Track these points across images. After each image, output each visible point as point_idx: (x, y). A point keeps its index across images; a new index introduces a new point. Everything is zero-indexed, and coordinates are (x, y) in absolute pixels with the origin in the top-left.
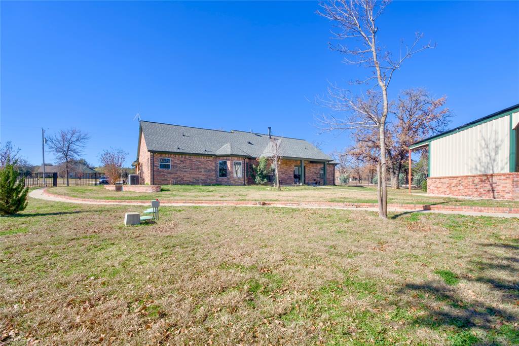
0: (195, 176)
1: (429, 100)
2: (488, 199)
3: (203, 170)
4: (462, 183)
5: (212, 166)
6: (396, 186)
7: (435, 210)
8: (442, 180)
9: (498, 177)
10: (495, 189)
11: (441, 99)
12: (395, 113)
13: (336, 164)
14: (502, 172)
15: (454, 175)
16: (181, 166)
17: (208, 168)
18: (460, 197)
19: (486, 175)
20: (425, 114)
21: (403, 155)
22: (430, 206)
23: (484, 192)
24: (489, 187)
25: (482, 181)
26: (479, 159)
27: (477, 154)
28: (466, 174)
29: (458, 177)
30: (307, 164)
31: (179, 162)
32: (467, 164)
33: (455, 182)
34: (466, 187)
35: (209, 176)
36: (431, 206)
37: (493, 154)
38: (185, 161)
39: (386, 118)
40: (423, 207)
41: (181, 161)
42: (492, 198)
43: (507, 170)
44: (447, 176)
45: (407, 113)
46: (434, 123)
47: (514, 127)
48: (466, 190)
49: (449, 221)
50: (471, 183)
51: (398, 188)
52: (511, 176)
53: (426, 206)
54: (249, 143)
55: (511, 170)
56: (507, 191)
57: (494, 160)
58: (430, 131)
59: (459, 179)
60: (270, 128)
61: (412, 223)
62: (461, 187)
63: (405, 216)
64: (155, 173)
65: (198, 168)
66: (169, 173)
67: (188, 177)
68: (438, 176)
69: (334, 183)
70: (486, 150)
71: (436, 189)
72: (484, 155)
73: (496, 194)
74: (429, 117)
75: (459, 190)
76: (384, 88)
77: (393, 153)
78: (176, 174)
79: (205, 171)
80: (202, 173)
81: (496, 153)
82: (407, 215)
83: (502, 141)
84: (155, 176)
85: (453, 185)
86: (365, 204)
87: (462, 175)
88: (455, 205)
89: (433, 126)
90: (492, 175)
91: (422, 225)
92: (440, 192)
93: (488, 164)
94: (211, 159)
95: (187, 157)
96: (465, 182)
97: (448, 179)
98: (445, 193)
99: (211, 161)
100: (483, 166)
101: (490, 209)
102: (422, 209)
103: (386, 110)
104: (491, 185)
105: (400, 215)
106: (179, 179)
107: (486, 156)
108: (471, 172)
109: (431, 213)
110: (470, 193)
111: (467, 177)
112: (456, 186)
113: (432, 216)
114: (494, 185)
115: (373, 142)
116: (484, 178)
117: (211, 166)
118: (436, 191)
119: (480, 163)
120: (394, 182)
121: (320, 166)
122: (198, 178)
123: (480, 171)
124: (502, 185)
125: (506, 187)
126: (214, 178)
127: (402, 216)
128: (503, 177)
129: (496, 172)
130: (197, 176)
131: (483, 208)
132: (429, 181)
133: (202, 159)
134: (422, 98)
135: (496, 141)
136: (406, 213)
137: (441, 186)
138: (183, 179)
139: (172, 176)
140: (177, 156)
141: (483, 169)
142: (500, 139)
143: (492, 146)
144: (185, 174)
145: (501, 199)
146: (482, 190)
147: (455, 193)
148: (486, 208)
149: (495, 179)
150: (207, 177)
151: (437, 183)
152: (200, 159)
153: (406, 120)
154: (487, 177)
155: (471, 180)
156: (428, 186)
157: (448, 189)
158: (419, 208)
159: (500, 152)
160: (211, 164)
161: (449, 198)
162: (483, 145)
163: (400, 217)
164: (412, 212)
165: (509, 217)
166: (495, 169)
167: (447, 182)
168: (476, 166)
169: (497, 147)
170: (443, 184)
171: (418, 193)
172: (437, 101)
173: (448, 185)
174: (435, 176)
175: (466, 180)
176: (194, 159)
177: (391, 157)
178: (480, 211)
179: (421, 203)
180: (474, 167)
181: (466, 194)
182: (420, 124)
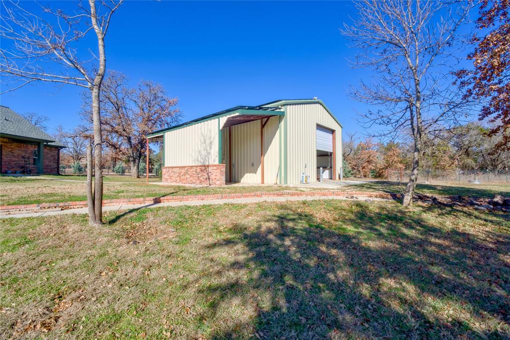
1: (165, 97)
2: (206, 186)
4: (189, 173)
6: (136, 175)
7: (164, 204)
8: (175, 170)
9: (212, 168)
10: (211, 177)
11: (175, 100)
12: (135, 101)
13: (63, 147)
14: (214, 163)
15: (183, 165)
18: (187, 185)
19: (204, 166)
20: (162, 109)
21: (142, 143)
22: (159, 198)
23: (203, 180)
24: (206, 176)
25: (202, 170)
26: (200, 152)
27: (198, 147)
28: (191, 165)
29: (185, 167)
30: (6, 142)
32: (192, 156)
33: (183, 171)
34: (191, 176)
36: (162, 198)
37: (208, 148)
39: (102, 79)
40: (153, 199)
42: (209, 185)
43: (217, 162)
44: (178, 165)
45: (147, 104)
46: (169, 119)
47: (221, 129)
48: (191, 178)
49: (176, 216)
50: (195, 173)
51: (138, 177)
52: (220, 167)
53: (156, 199)
55: (219, 163)
56: (217, 179)
57: (209, 153)
58: (166, 125)
59: (187, 168)
61: (137, 224)
62: (188, 176)
63: (128, 216)
68: (171, 166)
69: (58, 172)
70: (204, 145)
71: (169, 178)
72: (203, 149)
73: (211, 181)
74: (164, 112)
75: (187, 178)
76: (100, 37)
77: (133, 142)
81: (210, 149)
82: (132, 214)
83: (214, 139)
85: (182, 174)
86: (78, 203)
87: (188, 165)
88: (183, 195)
89: (169, 122)
90: (208, 166)
91: (148, 226)
92: (173, 180)
93: (206, 156)
96: (191, 171)
97: (178, 169)
98: (176, 181)
100: (202, 158)
101: (209, 196)
102: (152, 202)
103: (102, 67)
104: (208, 174)
105: (123, 215)
107: (204, 149)
108: (195, 163)
109: (159, 208)
110: (194, 181)
111: (192, 167)
112: (184, 175)
113: (161, 211)
114: (210, 174)
115: (112, 126)
116: (203, 168)
118: (169, 180)
119: (200, 155)
120: (135, 171)
121: (32, 148)
123: (201, 162)
124: (215, 174)
125: (216, 176)
127: (125, 217)
128: (215, 168)
129: (211, 163)
131: (204, 196)
132: (164, 171)
134: (160, 95)
135: (210, 138)
136: (131, 211)
137: (174, 175)
141: (202, 161)
142: (213, 136)
143: (208, 142)
145: (214, 186)
146: (202, 178)
147: (184, 182)
148: (207, 196)
149: (210, 169)
151: (170, 172)
153: (146, 111)
154: (205, 168)
155: (194, 170)
156: (163, 175)
157: (178, 178)
158: (149, 201)
159: (213, 147)
161: (179, 187)
162: (203, 141)
163: (122, 219)
164: (139, 209)
165: (222, 204)
166: (210, 160)
167: (178, 172)
168: (198, 158)
169: (211, 143)
170: (175, 173)
171: (154, 182)
172: (171, 101)
173: (178, 174)
174: (169, 166)
175: (191, 170)
177: (131, 145)
178: (202, 199)
179: (152, 196)
180: (196, 158)
181: (191, 182)
182: (159, 117)
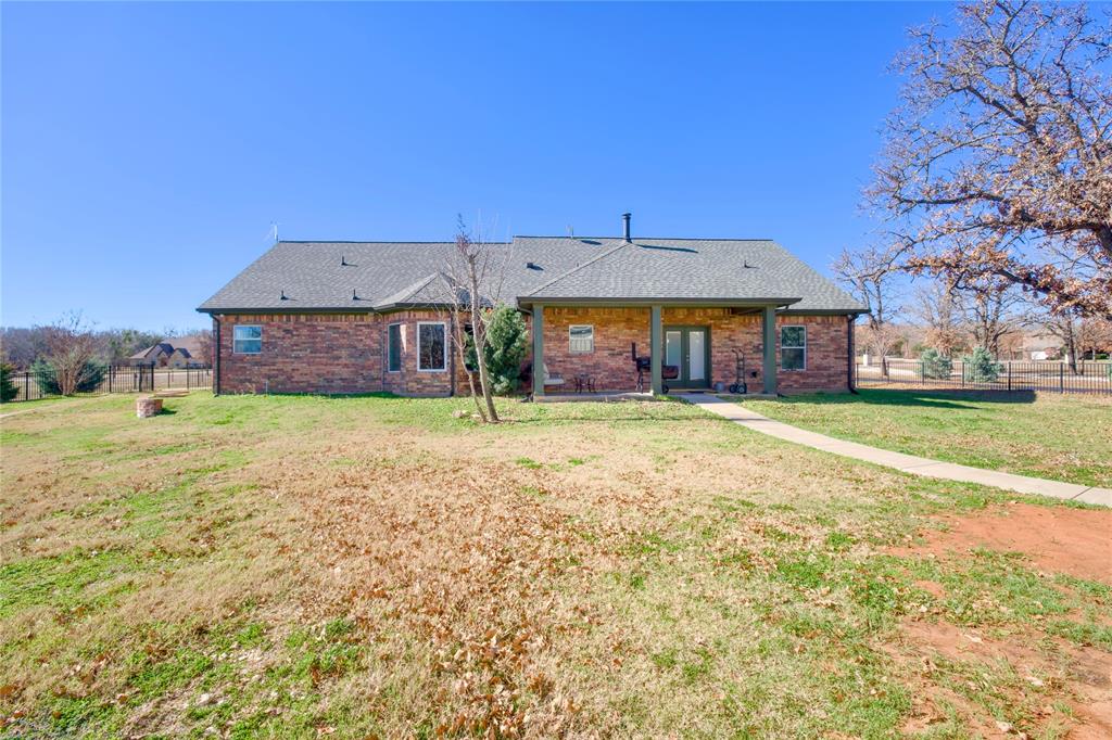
0: (324, 369)
3: (344, 353)
5: (372, 339)
13: (855, 314)
16: (287, 343)
17: (360, 346)
31: (281, 334)
35: (363, 368)
38: (296, 329)
41: (287, 331)
54: (531, 266)
60: (628, 217)
64: (223, 363)
65: (330, 348)
66: (257, 364)
67: (303, 371)
69: (850, 384)
78: (274, 364)
79: (351, 356)
80: (343, 361)
84: (223, 372)
94: (369, 319)
95: (303, 318)
99: (368, 326)
106: (281, 378)
117: (368, 342)
122: (330, 376)
126: (374, 373)
130: (328, 368)
133: (343, 323)
138: (290, 378)
139: (265, 370)
140: (276, 318)
144: (295, 365)
150: (356, 373)
152: (337, 324)
160: (368, 336)
176: (321, 323)
